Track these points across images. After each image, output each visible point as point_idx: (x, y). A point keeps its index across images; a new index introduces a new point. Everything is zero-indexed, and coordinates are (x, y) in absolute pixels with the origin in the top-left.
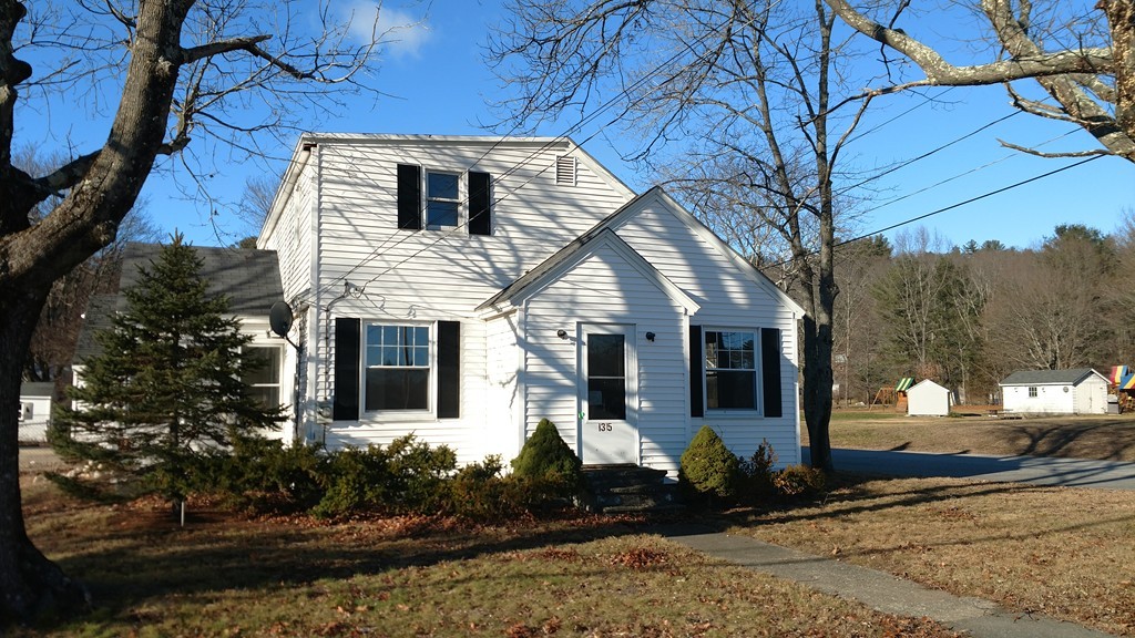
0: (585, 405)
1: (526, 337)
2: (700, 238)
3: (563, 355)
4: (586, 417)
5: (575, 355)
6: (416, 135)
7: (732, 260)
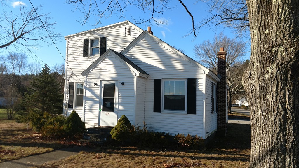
0: (102, 107)
1: (86, 86)
2: (163, 47)
3: (96, 91)
4: (102, 110)
5: (99, 91)
6: (88, 31)
7: (176, 53)
